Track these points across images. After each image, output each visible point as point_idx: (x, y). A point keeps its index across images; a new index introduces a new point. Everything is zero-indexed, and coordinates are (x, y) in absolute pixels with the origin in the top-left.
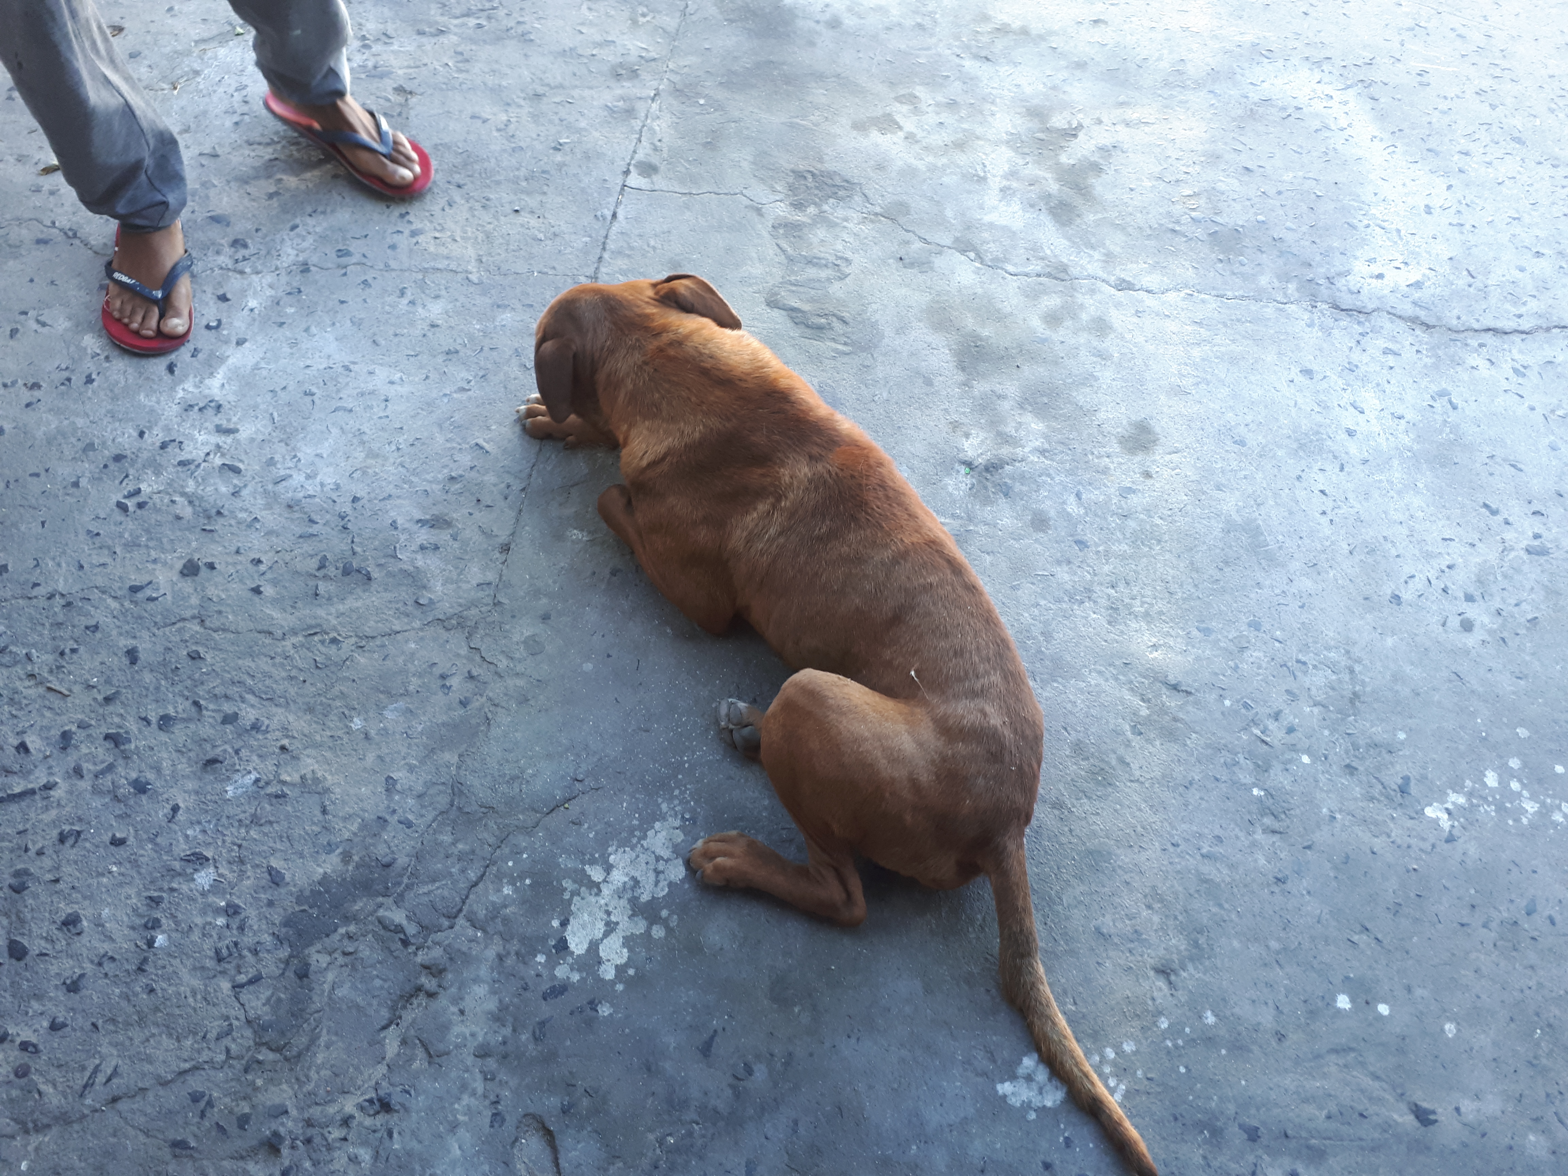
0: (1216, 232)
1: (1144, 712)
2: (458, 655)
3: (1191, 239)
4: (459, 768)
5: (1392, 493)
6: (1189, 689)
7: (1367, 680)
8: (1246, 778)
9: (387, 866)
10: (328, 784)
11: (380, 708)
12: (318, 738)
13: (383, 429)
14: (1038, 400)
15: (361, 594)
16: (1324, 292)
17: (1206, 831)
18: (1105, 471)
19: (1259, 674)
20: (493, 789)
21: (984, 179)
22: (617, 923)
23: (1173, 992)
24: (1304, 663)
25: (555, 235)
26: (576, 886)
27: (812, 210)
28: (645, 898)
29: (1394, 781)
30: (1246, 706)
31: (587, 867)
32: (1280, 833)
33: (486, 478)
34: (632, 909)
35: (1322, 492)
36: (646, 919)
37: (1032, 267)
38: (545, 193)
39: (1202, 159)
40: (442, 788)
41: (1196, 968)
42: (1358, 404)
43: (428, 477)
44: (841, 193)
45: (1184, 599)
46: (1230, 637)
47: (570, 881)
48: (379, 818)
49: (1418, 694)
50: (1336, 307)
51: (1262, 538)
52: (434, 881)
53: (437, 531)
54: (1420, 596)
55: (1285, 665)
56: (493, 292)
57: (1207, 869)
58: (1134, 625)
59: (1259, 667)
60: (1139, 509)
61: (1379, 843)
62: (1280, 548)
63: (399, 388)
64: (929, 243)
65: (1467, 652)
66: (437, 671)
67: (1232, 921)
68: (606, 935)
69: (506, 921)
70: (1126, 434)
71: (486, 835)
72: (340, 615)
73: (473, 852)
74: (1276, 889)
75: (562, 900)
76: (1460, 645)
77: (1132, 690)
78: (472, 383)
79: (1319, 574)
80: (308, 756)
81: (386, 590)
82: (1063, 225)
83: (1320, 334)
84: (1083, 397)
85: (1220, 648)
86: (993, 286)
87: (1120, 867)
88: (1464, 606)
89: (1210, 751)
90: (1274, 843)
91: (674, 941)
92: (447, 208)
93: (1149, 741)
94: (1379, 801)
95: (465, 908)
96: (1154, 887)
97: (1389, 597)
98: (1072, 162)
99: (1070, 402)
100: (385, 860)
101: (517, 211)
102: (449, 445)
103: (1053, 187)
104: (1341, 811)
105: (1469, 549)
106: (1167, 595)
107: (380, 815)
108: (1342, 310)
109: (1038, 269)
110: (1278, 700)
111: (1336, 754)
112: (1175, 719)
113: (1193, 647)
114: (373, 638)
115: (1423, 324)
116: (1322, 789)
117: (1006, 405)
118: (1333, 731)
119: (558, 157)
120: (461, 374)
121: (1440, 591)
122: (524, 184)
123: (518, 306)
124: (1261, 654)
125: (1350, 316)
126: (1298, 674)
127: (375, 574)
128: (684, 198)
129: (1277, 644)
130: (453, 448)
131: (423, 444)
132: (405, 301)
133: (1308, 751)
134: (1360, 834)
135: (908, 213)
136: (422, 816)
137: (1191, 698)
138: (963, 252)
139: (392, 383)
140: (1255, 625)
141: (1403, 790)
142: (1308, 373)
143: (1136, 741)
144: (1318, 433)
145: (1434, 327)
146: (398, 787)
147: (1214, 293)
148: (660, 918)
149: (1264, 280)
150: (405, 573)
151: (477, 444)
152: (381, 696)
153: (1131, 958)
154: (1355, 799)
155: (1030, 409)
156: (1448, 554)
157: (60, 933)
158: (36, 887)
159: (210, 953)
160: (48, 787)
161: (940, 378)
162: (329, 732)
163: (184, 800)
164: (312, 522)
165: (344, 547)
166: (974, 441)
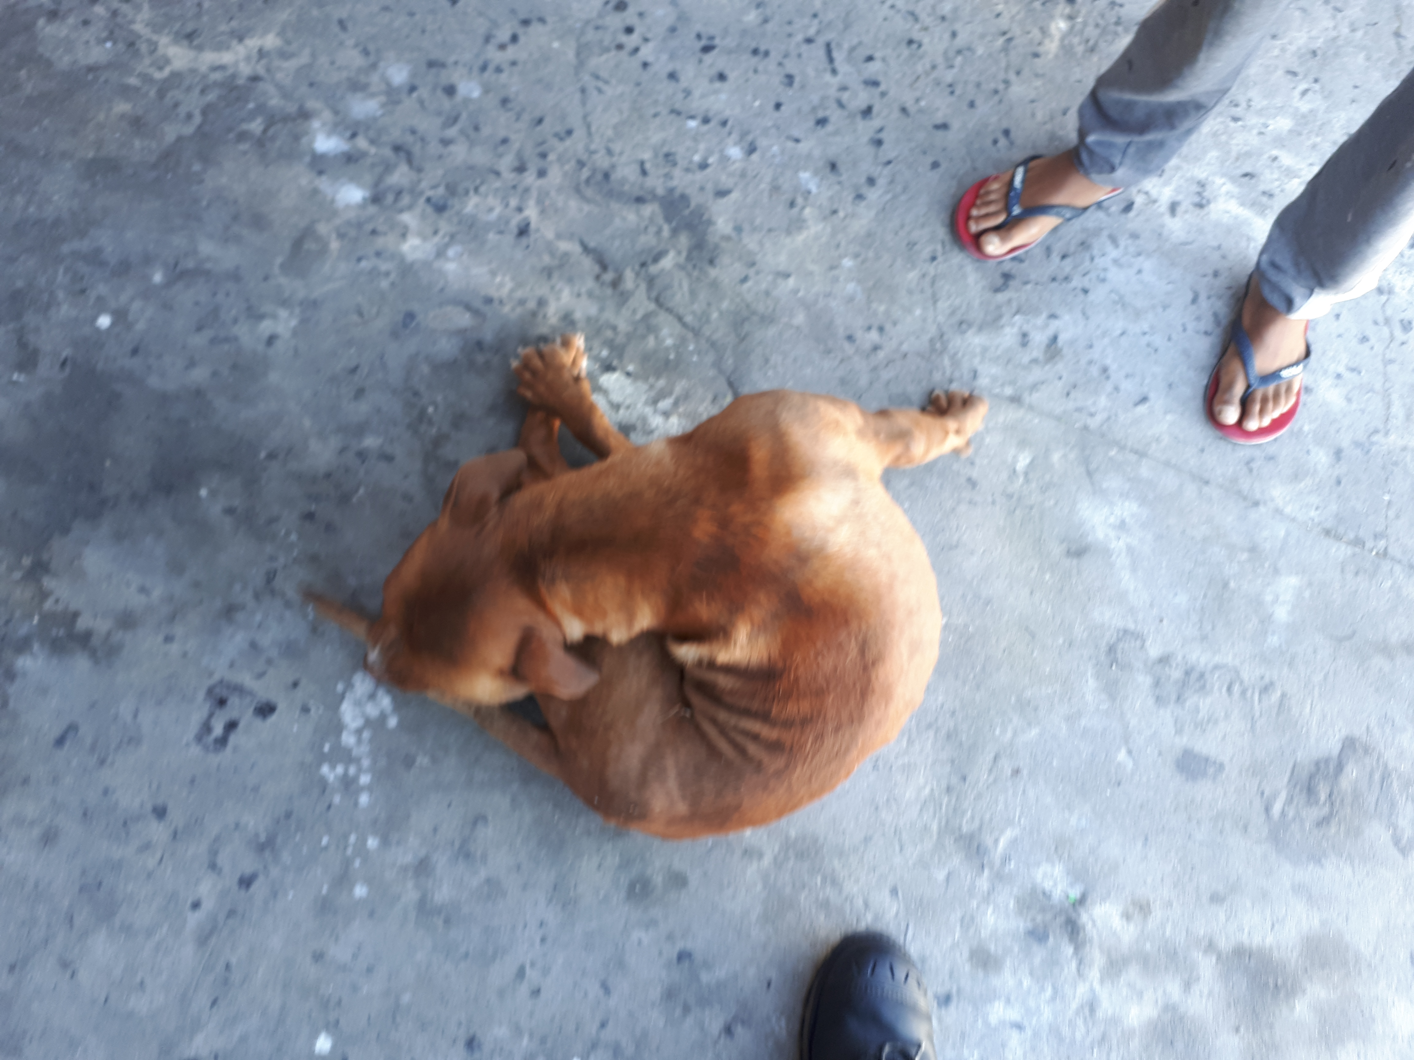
1: (705, 977)
2: (901, 343)
4: (787, 324)
9: (711, 262)
10: (795, 235)
11: (859, 280)
12: (841, 236)
15: (981, 283)
17: (549, 982)
23: (396, 869)
26: (658, 389)
31: (673, 398)
40: (771, 309)
41: (412, 900)
43: (1108, 352)
47: (664, 384)
52: (691, 292)
53: (1042, 349)
56: (1359, 452)
66: (888, 326)
69: (644, 337)
71: (720, 333)
73: (708, 322)
75: (649, 376)
80: (824, 227)
95: (661, 310)
100: (716, 262)
114: (933, 286)
127: (1000, 296)
136: (749, 292)
146: (780, 280)
150: (998, 318)
155: (1165, 1019)
157: (714, 71)
158: (755, 60)
159: (673, 150)
160: (834, 72)
161: (1222, 917)
162: (843, 243)
163: (804, 147)
164: (1064, 257)
165: (1033, 276)
166: (1117, 922)
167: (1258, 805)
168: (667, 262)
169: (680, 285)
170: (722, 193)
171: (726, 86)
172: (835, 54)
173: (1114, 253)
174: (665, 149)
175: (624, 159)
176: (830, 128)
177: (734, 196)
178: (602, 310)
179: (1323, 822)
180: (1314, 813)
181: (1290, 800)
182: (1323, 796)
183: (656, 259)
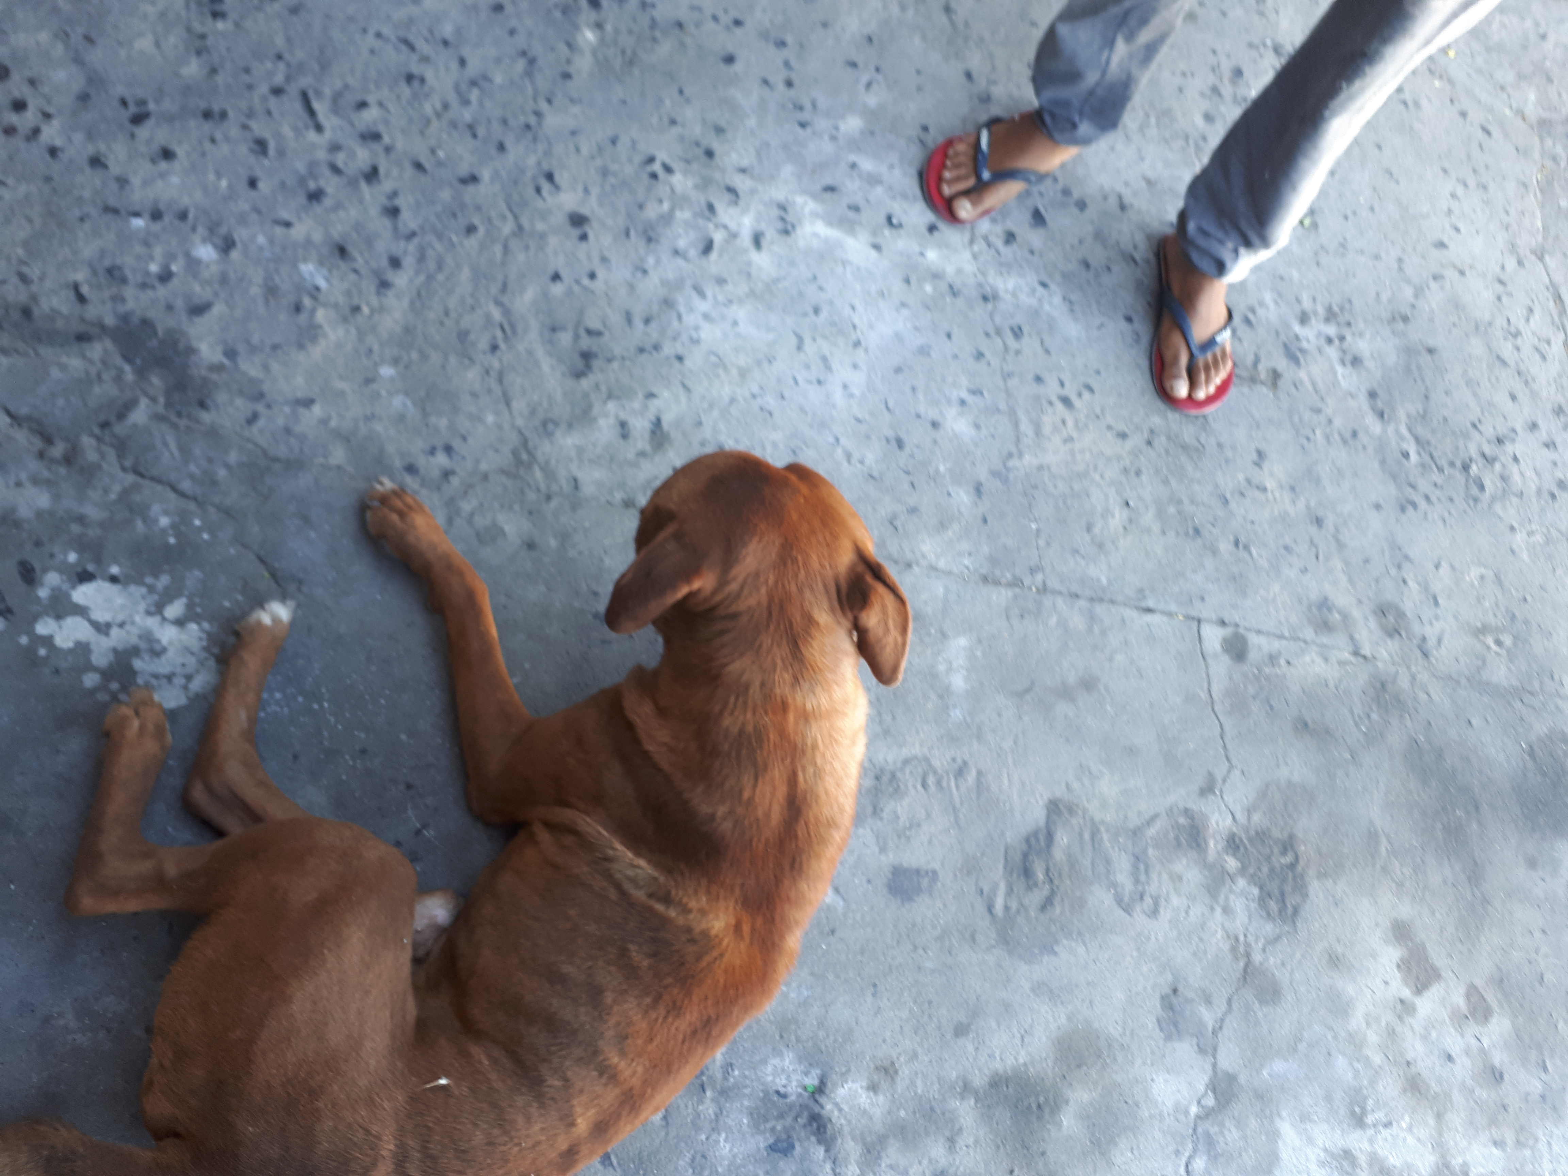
2: (478, 462)
9: (202, 405)
10: (310, 347)
11: (406, 391)
12: (370, 339)
13: (780, 381)
15: (559, 371)
22: (107, 634)
25: (1102, 546)
26: (161, 590)
27: (1232, 864)
28: (137, 664)
31: (183, 600)
34: (124, 651)
36: (110, 666)
38: (1164, 533)
40: (297, 450)
43: (720, 426)
44: (1273, 905)
47: (167, 582)
52: (181, 448)
53: (647, 437)
56: (998, 482)
63: (839, 394)
64: (1215, 1035)
68: (94, 624)
69: (127, 522)
71: (235, 496)
72: (531, 352)
73: (214, 485)
75: (144, 576)
80: (347, 331)
81: (565, 392)
86: (1158, 1134)
91: (77, 698)
92: (1113, 432)
95: (146, 482)
100: (209, 402)
107: (267, 395)
114: (501, 383)
117: (937, 1150)
119: (1225, 546)
120: (870, 455)
122: (1172, 510)
127: (587, 382)
128: (1203, 695)
131: (766, 421)
135: (1262, 1002)
136: (261, 432)
146: (301, 410)
148: (109, 683)
150: (588, 409)
152: (423, 393)
157: (155, 147)
158: (207, 127)
159: (118, 262)
160: (319, 128)
161: (971, 1049)
162: (376, 348)
163: (298, 232)
164: (647, 321)
165: (617, 351)
166: (864, 1099)
167: (980, 908)
168: (139, 416)
169: (166, 444)
170: (198, 310)
171: (176, 165)
172: (316, 105)
173: (703, 306)
174: (107, 262)
175: (48, 284)
176: (328, 202)
177: (218, 309)
178: (57, 497)
179: (1047, 904)
180: (1036, 898)
181: (1010, 891)
182: (1041, 876)
183: (121, 416)
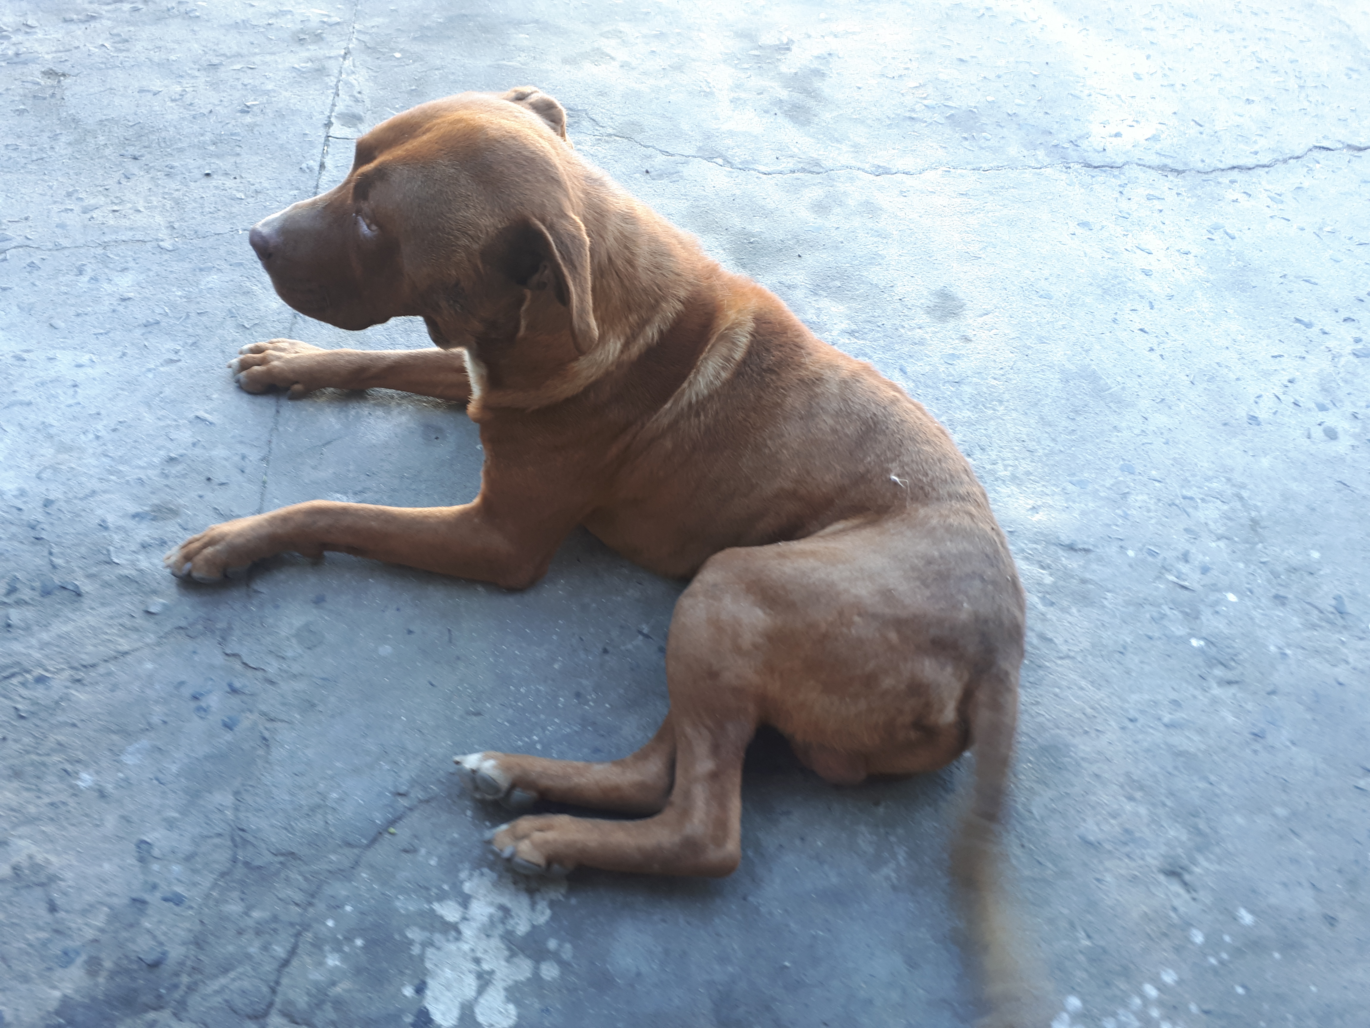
0: (952, 115)
1: (1048, 580)
2: (212, 667)
3: (931, 124)
4: (237, 809)
5: (1207, 322)
6: (1086, 547)
7: (1259, 504)
8: (1179, 630)
9: (155, 965)
10: (51, 870)
11: (116, 753)
12: (32, 809)
13: (75, 418)
14: (831, 285)
15: (70, 615)
16: (1072, 153)
17: (1159, 697)
18: (922, 342)
19: (1151, 518)
20: (288, 828)
21: (712, 93)
22: (492, 973)
23: (1195, 895)
24: (1191, 499)
25: (257, 192)
26: (427, 934)
28: (522, 928)
29: (1328, 604)
30: (1152, 554)
31: (436, 906)
32: (1237, 682)
33: (214, 453)
34: (510, 949)
35: (1141, 330)
36: (529, 957)
37: (784, 165)
38: (238, 155)
39: (918, 56)
40: (217, 841)
41: (1208, 859)
42: (1143, 247)
43: (141, 463)
45: (1046, 455)
46: (1108, 485)
47: (416, 929)
48: (134, 900)
49: (1313, 509)
50: (1089, 166)
51: (1102, 382)
52: (225, 971)
53: (161, 523)
54: (1275, 413)
55: (1174, 504)
56: (192, 256)
57: (1179, 740)
58: (1004, 490)
59: (1149, 511)
60: (969, 373)
61: (1341, 672)
62: (1123, 389)
63: (89, 370)
64: (672, 155)
65: (1342, 459)
66: (186, 692)
67: (1225, 794)
68: (481, 990)
69: (338, 1004)
70: (931, 305)
71: (289, 892)
72: (43, 645)
73: (275, 918)
74: (1257, 746)
75: (411, 957)
76: (1333, 454)
77: (1027, 559)
78: (182, 353)
79: (1170, 408)
80: (20, 837)
81: (103, 604)
82: (803, 124)
83: (1083, 190)
84: (874, 275)
85: (1102, 498)
86: (750, 186)
87: (1083, 759)
88: (1321, 416)
89: (1131, 609)
90: (1234, 695)
91: (573, 979)
92: (124, 181)
93: (1064, 610)
94: (1321, 627)
95: (278, 1000)
96: (1128, 775)
97: (1246, 419)
98: (793, 71)
99: (863, 282)
100: (150, 958)
101: (208, 175)
102: (161, 424)
103: (784, 94)
104: (1289, 646)
105: (1300, 362)
106: (1028, 454)
107: (134, 895)
108: (1096, 167)
109: (791, 166)
110: (1181, 542)
111: (1259, 586)
112: (1084, 581)
113: (1074, 502)
114: (93, 666)
115: (1172, 170)
116: (1260, 627)
117: (799, 295)
118: (1247, 563)
119: (248, 119)
120: (166, 346)
121: (1292, 405)
122: (212, 148)
123: (225, 266)
124: (1145, 497)
125: (1105, 171)
126: (1190, 510)
127: (86, 586)
129: (1157, 484)
130: (169, 426)
131: (130, 426)
132: (85, 278)
133: (1231, 589)
134: (1319, 666)
135: (642, 131)
136: (195, 884)
137: (1092, 556)
138: (710, 159)
139: (79, 366)
140: (1128, 469)
141: (1341, 612)
142: (1084, 224)
143: (1051, 613)
144: (1116, 277)
145: (1184, 171)
146: (156, 852)
147: (969, 167)
148: (548, 951)
149: (1013, 150)
150: (127, 579)
151: (197, 417)
152: (115, 737)
153: (1132, 864)
154: (1297, 630)
155: (825, 294)
156: (1283, 369)
